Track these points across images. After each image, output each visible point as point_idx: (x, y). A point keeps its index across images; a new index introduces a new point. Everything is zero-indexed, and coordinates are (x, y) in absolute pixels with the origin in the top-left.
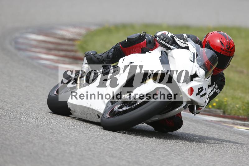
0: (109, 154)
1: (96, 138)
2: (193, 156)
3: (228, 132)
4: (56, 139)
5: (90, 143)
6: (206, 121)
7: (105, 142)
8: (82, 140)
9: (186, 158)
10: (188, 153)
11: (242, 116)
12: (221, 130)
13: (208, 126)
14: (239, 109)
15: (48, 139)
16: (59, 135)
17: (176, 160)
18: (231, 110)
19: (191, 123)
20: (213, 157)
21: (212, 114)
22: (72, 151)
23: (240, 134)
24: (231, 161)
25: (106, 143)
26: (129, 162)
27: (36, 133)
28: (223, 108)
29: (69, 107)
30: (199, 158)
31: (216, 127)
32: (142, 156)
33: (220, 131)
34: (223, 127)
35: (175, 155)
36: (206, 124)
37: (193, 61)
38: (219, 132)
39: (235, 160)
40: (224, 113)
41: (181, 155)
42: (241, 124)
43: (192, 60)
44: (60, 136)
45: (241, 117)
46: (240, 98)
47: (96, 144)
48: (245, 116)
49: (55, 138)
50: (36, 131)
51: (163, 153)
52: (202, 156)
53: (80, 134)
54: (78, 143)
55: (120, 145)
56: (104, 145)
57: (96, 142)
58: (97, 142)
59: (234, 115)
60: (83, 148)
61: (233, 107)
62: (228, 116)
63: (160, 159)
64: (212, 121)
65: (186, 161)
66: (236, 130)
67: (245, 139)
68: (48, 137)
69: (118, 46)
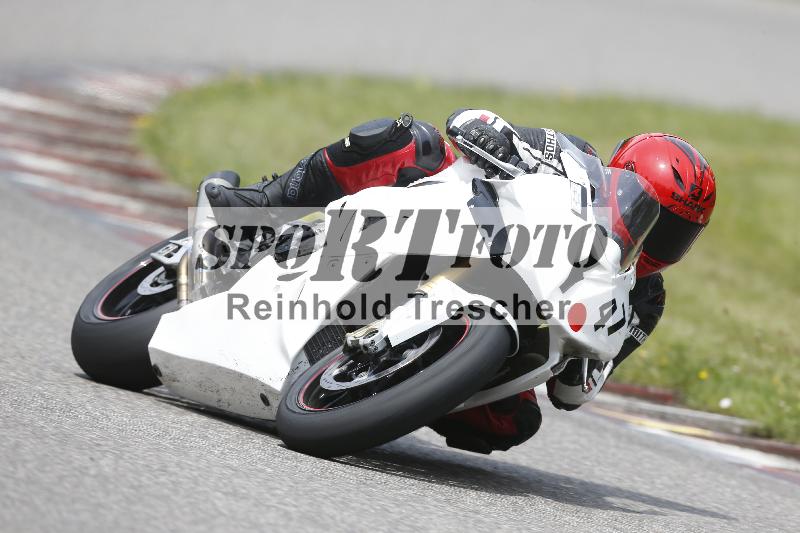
3: (608, 435)
11: (656, 387)
12: (588, 429)
14: (649, 363)
23: (648, 446)
33: (584, 432)
34: (594, 419)
42: (652, 413)
45: (652, 389)
48: (666, 387)
59: (633, 383)
62: (613, 384)
66: (634, 433)
67: (663, 462)
69: (318, 158)
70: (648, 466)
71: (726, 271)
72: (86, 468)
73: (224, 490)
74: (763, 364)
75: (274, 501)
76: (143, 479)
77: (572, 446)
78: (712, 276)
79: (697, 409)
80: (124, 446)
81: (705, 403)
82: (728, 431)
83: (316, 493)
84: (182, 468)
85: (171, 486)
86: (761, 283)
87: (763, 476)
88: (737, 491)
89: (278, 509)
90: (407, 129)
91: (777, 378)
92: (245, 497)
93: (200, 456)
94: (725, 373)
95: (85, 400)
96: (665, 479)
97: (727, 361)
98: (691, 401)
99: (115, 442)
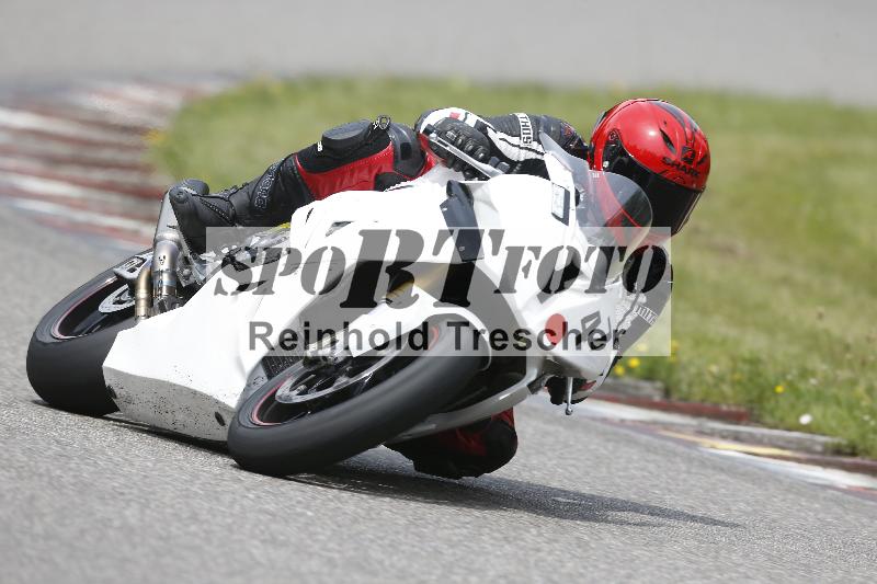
0: (262, 532)
1: (216, 475)
2: (556, 545)
3: (678, 460)
4: (75, 476)
5: (196, 493)
6: (604, 420)
7: (248, 490)
8: (167, 483)
9: (532, 549)
10: (540, 535)
11: (728, 405)
12: (656, 453)
13: (609, 440)
14: (720, 379)
15: (46, 479)
16: (87, 464)
17: (498, 556)
18: (690, 385)
19: (551, 428)
20: (629, 547)
21: (622, 396)
22: (133, 521)
23: (722, 470)
24: (691, 562)
25: (251, 496)
26: (331, 562)
27: (6, 456)
28: (663, 374)
29: (107, 384)
30: (579, 550)
31: (636, 443)
32: (380, 542)
33: (652, 457)
34: (662, 442)
35: (495, 538)
36: (604, 433)
37: (565, 220)
38: (648, 461)
39: (704, 560)
40: (667, 392)
41: (515, 538)
42: (725, 434)
43: (561, 215)
44: (92, 469)
45: (724, 408)
46: (724, 342)
47: (217, 499)
48: (738, 405)
49: (71, 473)
50: (7, 451)
51: (451, 532)
52: (587, 543)
53: (158, 461)
54: (153, 493)
55: (299, 502)
56: (245, 502)
57: (216, 492)
58: (219, 489)
59: (703, 401)
60: (169, 510)
61: (700, 374)
62: (681, 404)
63: (441, 553)
64: (623, 421)
65: (532, 560)
66: (706, 456)
67: (739, 487)
68: (48, 470)
69: (289, 164)
70: (723, 491)
71: (800, 276)
72: (110, 520)
73: (262, 538)
74: (844, 374)
75: (316, 547)
76: (173, 529)
77: (638, 473)
78: (786, 281)
79: (775, 427)
80: (151, 493)
81: (782, 420)
82: (808, 450)
83: (362, 536)
84: (214, 516)
85: (203, 535)
86: (838, 287)
87: (850, 498)
88: (821, 516)
89: (320, 556)
90: (385, 131)
91: (860, 389)
92: (284, 544)
93: (234, 501)
94: (802, 386)
95: (105, 444)
96: (742, 506)
97: (805, 373)
98: (768, 419)
99: (141, 490)
